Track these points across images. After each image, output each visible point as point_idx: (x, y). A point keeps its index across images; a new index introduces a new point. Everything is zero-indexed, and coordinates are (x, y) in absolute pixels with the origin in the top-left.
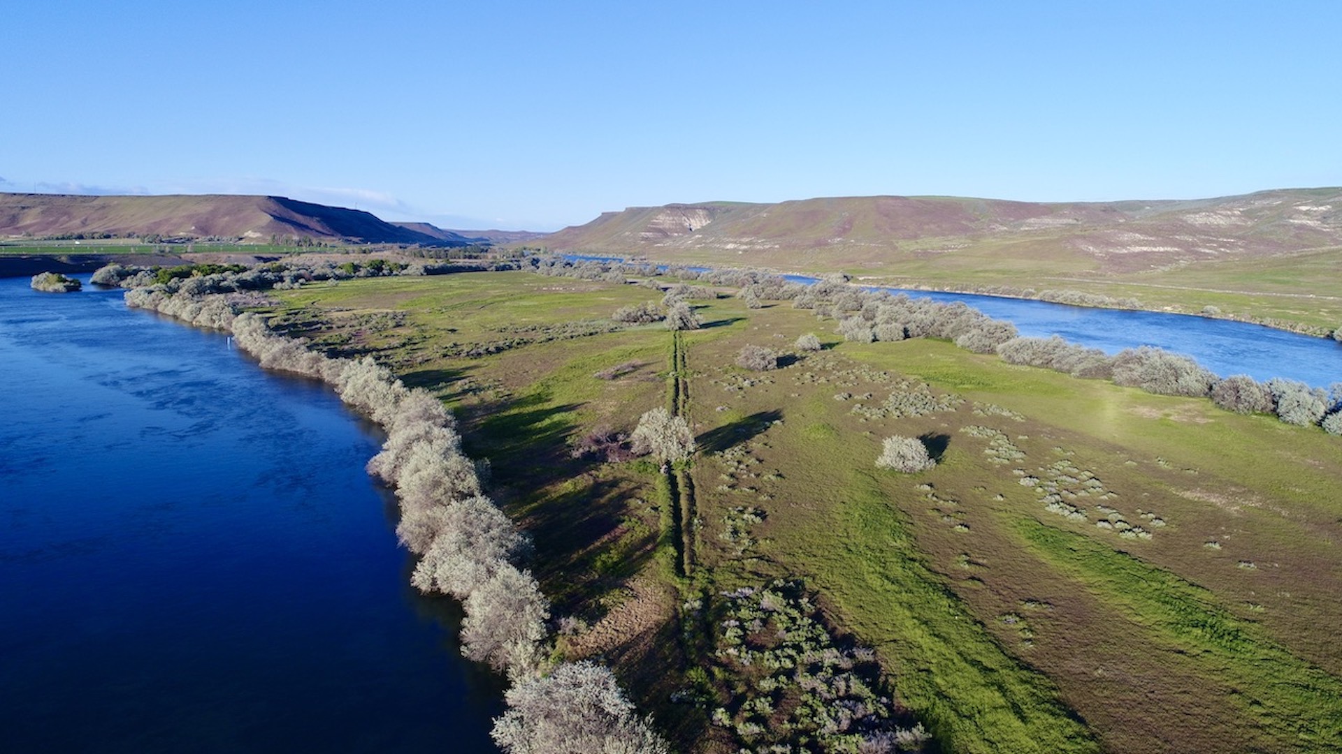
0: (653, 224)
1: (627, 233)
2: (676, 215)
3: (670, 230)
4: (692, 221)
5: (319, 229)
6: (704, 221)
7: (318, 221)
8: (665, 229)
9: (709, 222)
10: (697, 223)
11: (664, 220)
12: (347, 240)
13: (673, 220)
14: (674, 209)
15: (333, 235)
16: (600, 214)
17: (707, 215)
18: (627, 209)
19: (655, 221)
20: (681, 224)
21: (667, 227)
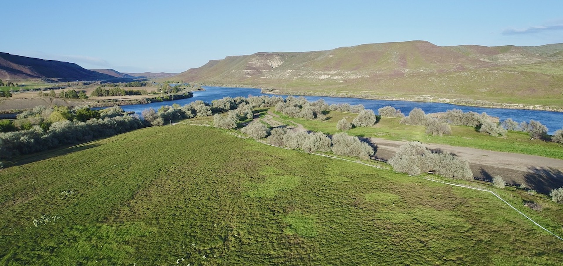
0: (250, 64)
1: (233, 71)
2: (263, 59)
3: (260, 68)
4: (273, 62)
5: (29, 73)
6: (279, 62)
7: (29, 68)
8: (257, 67)
9: (282, 63)
10: (275, 63)
11: (256, 62)
12: (49, 80)
13: (261, 62)
14: (261, 55)
15: (38, 77)
16: (208, 62)
17: (280, 59)
18: (226, 57)
19: (250, 62)
20: (267, 65)
21: (258, 66)
